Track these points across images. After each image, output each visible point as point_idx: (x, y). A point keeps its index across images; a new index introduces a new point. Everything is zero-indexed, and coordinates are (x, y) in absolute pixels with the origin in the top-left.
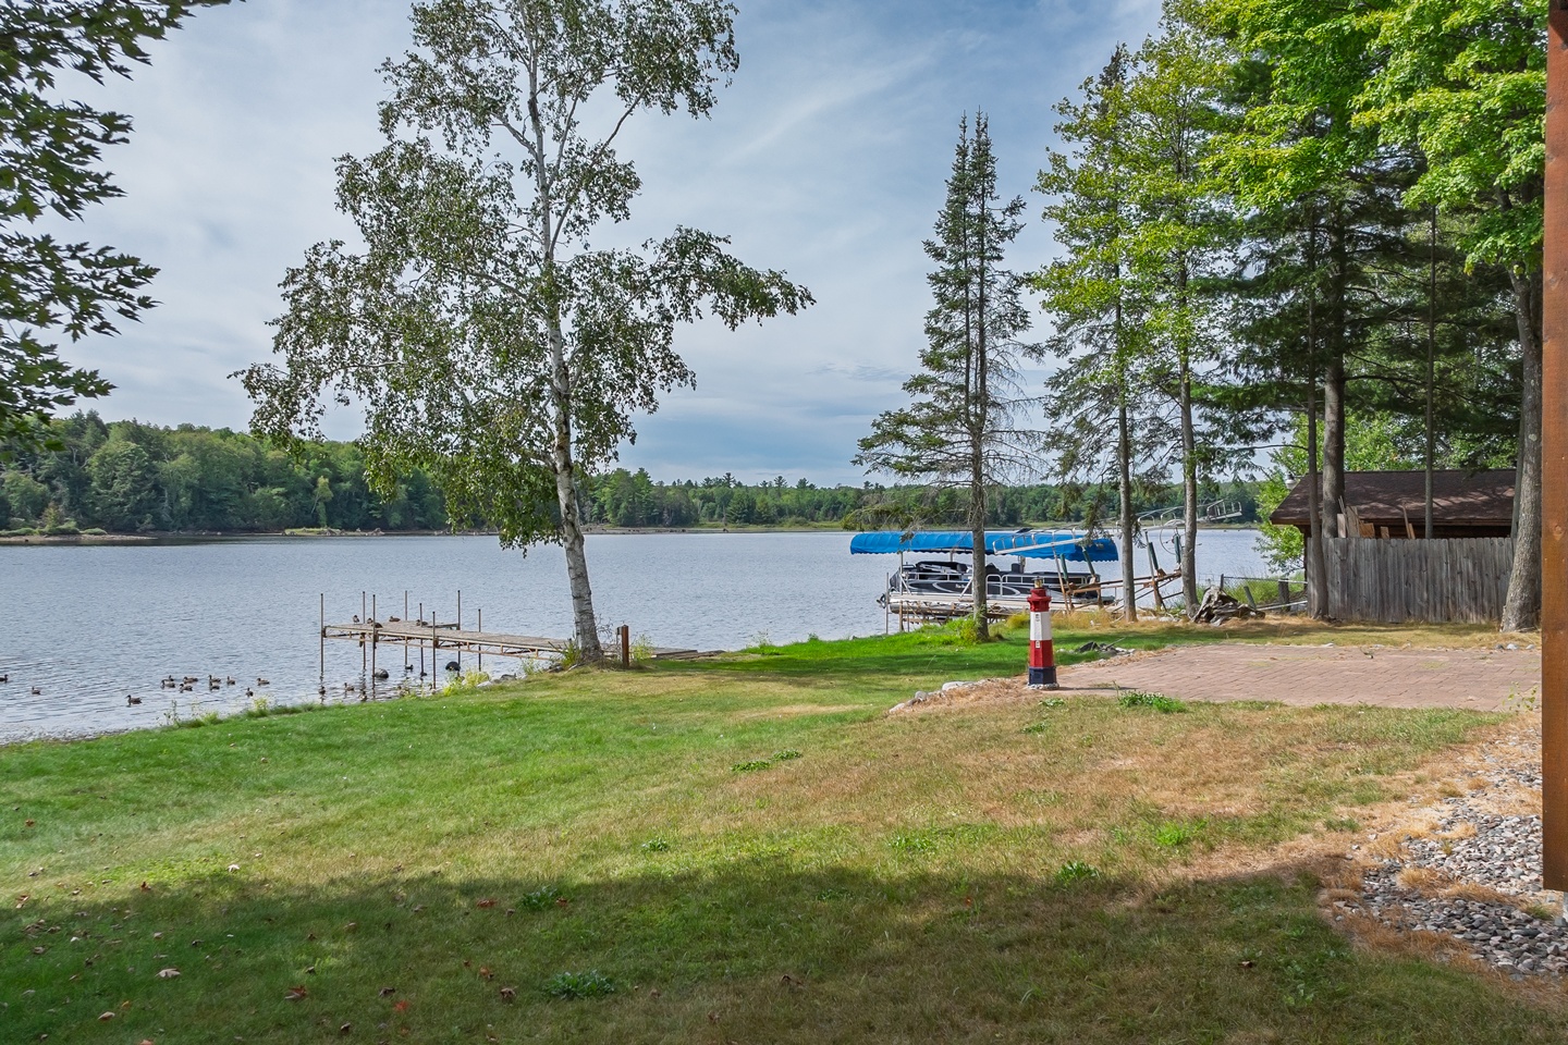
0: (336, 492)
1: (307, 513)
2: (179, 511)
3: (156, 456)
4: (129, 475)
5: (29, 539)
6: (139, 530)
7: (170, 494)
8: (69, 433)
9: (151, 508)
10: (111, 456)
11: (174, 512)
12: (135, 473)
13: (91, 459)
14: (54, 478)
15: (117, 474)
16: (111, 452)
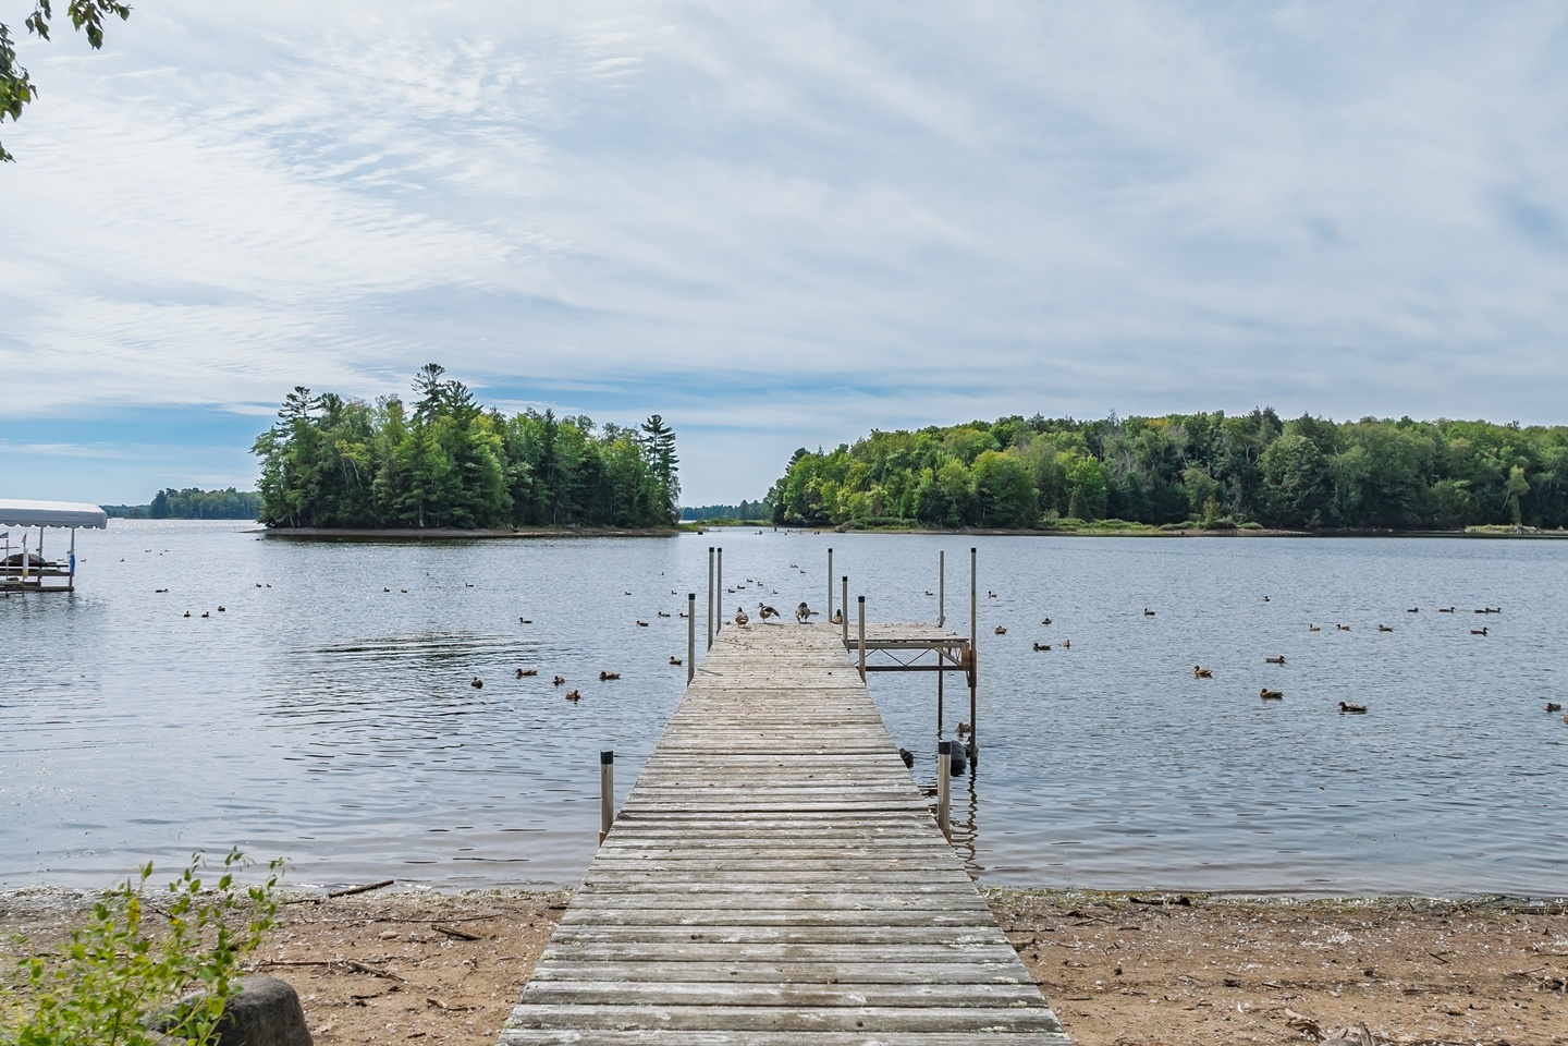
0: (1534, 484)
1: (1496, 508)
2: (1349, 506)
3: (1327, 450)
4: (1299, 469)
5: (1187, 532)
6: (1307, 526)
7: (1340, 488)
8: (1246, 431)
9: (1319, 503)
10: (1282, 451)
11: (1344, 507)
12: (1305, 468)
13: (1263, 455)
14: (1229, 475)
15: (1287, 469)
16: (1282, 447)
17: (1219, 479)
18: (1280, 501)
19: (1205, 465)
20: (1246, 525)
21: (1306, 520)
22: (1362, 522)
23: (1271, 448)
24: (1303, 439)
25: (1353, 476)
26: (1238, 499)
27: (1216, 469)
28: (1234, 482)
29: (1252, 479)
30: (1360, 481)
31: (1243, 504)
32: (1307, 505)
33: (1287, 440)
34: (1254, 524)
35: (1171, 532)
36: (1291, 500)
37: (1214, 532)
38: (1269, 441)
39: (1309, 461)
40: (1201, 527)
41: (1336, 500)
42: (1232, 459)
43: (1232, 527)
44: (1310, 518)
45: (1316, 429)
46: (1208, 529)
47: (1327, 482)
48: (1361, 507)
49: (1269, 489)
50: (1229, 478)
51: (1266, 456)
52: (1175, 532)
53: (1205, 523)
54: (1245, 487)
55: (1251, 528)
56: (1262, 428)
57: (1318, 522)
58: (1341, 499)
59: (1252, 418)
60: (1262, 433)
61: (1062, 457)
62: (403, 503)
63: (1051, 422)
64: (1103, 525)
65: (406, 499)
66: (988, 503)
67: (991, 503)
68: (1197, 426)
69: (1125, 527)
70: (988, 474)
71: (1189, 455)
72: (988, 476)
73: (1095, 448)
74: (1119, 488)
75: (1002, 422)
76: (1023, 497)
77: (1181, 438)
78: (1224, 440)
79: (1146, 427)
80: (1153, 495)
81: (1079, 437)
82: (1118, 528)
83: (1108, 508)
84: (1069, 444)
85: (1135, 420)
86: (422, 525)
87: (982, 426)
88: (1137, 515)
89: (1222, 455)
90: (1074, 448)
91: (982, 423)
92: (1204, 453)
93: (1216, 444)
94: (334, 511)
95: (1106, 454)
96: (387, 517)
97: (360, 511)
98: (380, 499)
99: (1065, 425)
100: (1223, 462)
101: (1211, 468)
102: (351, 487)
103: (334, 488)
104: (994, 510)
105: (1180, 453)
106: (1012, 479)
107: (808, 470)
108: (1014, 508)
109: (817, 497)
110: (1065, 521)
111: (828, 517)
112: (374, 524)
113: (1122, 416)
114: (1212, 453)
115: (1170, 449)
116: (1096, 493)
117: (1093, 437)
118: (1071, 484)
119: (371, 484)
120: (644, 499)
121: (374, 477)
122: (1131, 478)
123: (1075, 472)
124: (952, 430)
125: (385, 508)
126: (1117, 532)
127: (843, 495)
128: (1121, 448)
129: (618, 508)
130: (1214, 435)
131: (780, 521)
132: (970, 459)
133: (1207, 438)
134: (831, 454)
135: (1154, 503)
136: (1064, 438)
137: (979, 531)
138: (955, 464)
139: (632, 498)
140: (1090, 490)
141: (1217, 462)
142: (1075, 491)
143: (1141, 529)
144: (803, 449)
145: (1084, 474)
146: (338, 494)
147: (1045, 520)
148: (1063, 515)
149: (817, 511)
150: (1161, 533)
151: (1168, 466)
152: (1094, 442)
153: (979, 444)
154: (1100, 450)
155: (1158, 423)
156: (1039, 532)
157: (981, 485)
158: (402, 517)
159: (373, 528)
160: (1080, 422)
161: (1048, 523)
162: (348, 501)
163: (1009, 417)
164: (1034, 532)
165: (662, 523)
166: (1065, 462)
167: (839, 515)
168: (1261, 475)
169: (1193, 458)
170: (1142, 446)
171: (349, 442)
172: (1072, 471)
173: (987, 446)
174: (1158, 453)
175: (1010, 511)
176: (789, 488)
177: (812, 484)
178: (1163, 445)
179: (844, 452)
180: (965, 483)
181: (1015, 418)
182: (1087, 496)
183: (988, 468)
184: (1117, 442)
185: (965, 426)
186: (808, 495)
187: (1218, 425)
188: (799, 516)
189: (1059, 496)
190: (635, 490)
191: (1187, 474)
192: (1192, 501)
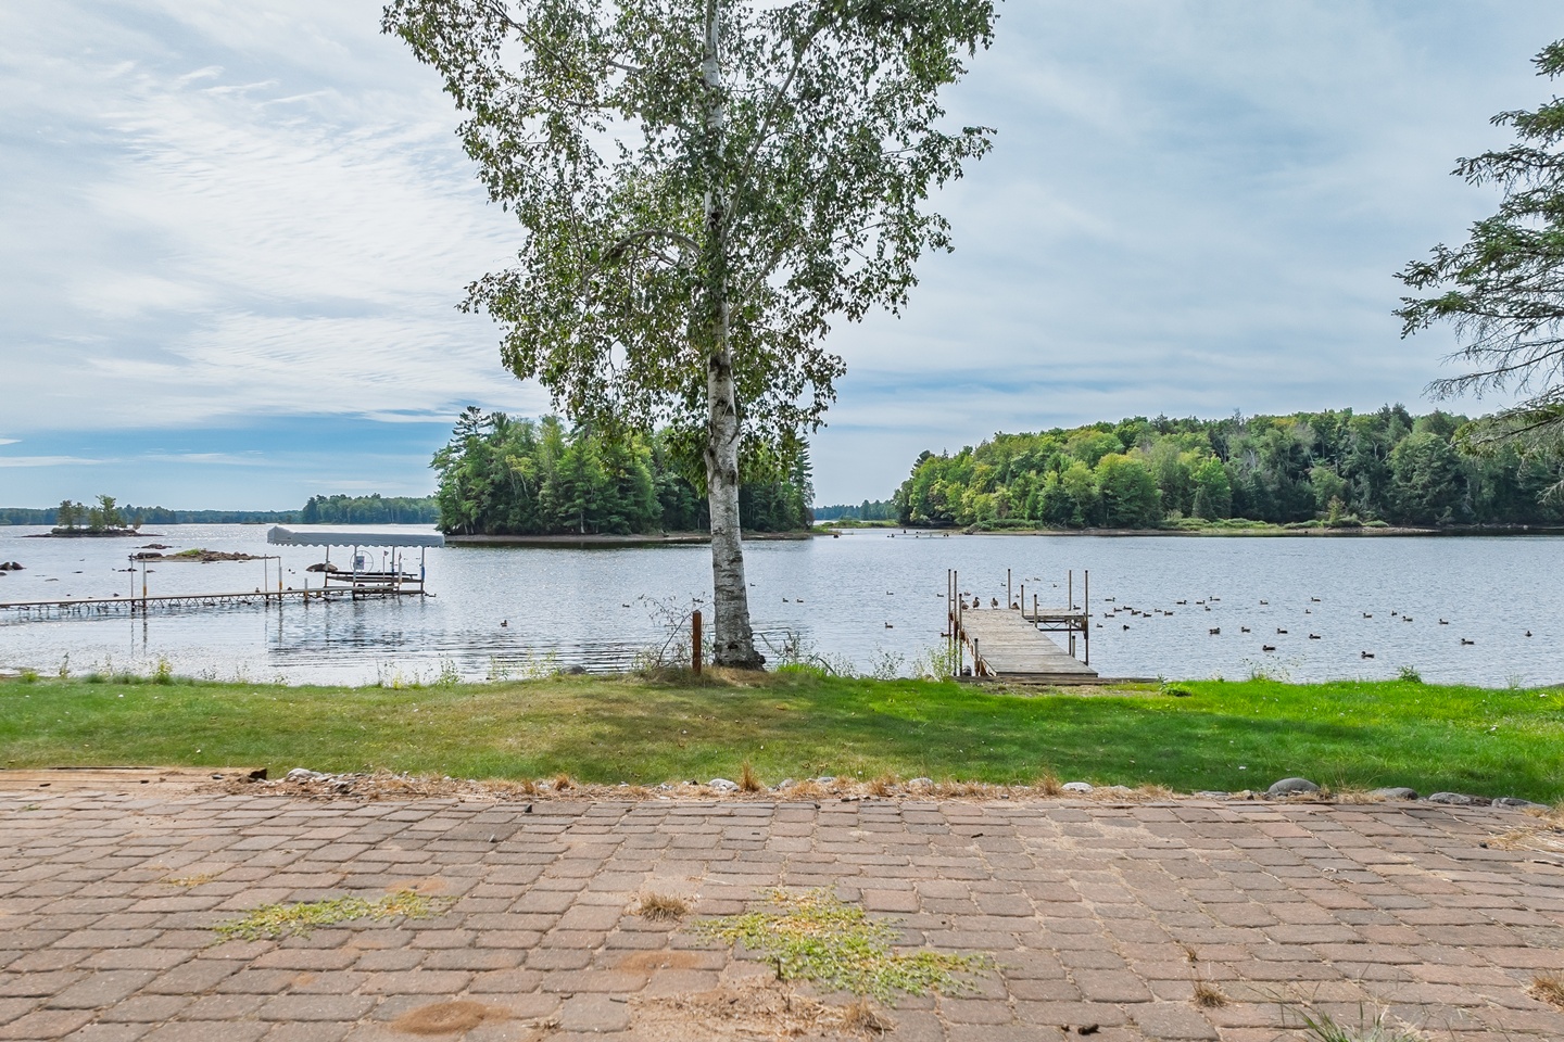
2: (1482, 503)
4: (1429, 467)
5: (1311, 531)
6: (1438, 523)
7: (1472, 485)
8: (1375, 428)
9: (1452, 500)
10: (1412, 448)
11: (1477, 504)
12: (1435, 465)
13: (1391, 452)
14: (1357, 473)
15: (1417, 466)
16: (1412, 444)
17: (1347, 477)
18: (1410, 498)
19: (1333, 463)
20: (1371, 523)
21: (1437, 517)
22: (1496, 518)
23: (1399, 446)
24: (1434, 436)
25: (1486, 473)
26: (1367, 496)
27: (1343, 467)
28: (1362, 479)
29: (1382, 477)
30: (1492, 477)
31: (1372, 501)
32: (1437, 503)
33: (1418, 437)
34: (1379, 522)
35: (1295, 531)
36: (1421, 497)
37: (1339, 531)
38: (1397, 438)
39: (1440, 458)
40: (1326, 526)
41: (1468, 496)
42: (1360, 458)
43: (1357, 525)
44: (1441, 515)
45: (1447, 425)
46: (1333, 527)
47: (1459, 479)
48: (1494, 503)
49: (1399, 487)
50: (1357, 476)
51: (1395, 454)
52: (1299, 531)
53: (1330, 522)
54: (1373, 485)
55: (1377, 526)
56: (1391, 425)
57: (1450, 518)
58: (1473, 496)
59: (1381, 415)
60: (1391, 431)
61: (1185, 458)
62: (567, 512)
63: (1176, 423)
64: (1226, 524)
65: (569, 508)
66: (1111, 504)
67: (1115, 504)
68: (1324, 425)
69: (1249, 526)
70: (1112, 476)
71: (1316, 454)
72: (1111, 479)
73: (1220, 448)
74: (1244, 487)
75: (1126, 423)
76: (1145, 498)
77: (1307, 437)
78: (1352, 438)
79: (1272, 426)
80: (1278, 494)
81: (1203, 437)
82: (1241, 527)
83: (1232, 507)
84: (1193, 444)
85: (1261, 418)
86: (583, 531)
87: (1105, 428)
88: (1262, 514)
89: (1350, 453)
90: (1198, 449)
91: (1106, 425)
92: (1331, 450)
93: (1343, 442)
94: (505, 520)
95: (1231, 454)
96: (552, 524)
97: (527, 520)
98: (546, 508)
99: (1191, 426)
100: (1350, 460)
101: (1339, 466)
102: (519, 497)
103: (504, 498)
104: (1118, 511)
105: (1307, 451)
106: (1135, 483)
107: (934, 471)
108: (1137, 509)
109: (942, 498)
110: (1189, 520)
111: (954, 518)
112: (540, 531)
113: (1247, 415)
114: (1340, 451)
115: (1296, 448)
116: (1220, 493)
117: (1217, 439)
118: (1195, 485)
119: (537, 494)
120: (780, 505)
121: (540, 488)
122: (1256, 477)
123: (1199, 472)
124: (1076, 432)
125: (550, 517)
126: (1240, 531)
127: (968, 497)
128: (1246, 447)
129: (757, 514)
130: (1342, 434)
131: (906, 523)
132: (1094, 461)
133: (1335, 436)
134: (955, 457)
135: (1279, 501)
136: (1188, 439)
137: (1103, 532)
138: (1079, 467)
139: (770, 503)
140: (1213, 490)
141: (1344, 460)
142: (1199, 491)
143: (1264, 528)
144: (928, 452)
145: (1208, 475)
146: (508, 504)
147: (1168, 520)
148: (1187, 514)
149: (942, 513)
150: (1284, 532)
151: (1294, 465)
152: (1218, 442)
153: (1102, 445)
154: (1225, 450)
155: (1284, 422)
156: (1162, 532)
157: (1104, 487)
158: (565, 524)
159: (539, 534)
160: (1205, 421)
161: (1171, 523)
162: (517, 510)
163: (1133, 418)
164: (1158, 532)
165: (798, 527)
166: (1189, 463)
167: (965, 517)
168: (1390, 472)
169: (1320, 456)
170: (1267, 445)
171: (517, 457)
172: (1196, 471)
173: (1109, 450)
174: (1283, 451)
175: (1134, 512)
176: (914, 491)
177: (937, 486)
178: (1288, 444)
179: (968, 454)
180: (1089, 485)
181: (1139, 419)
182: (1211, 495)
183: (1112, 470)
184: (1242, 442)
185: (1089, 428)
186: (934, 497)
187: (1345, 424)
188: (925, 517)
189: (1183, 496)
190: (772, 496)
191: (1313, 472)
192: (1319, 500)
